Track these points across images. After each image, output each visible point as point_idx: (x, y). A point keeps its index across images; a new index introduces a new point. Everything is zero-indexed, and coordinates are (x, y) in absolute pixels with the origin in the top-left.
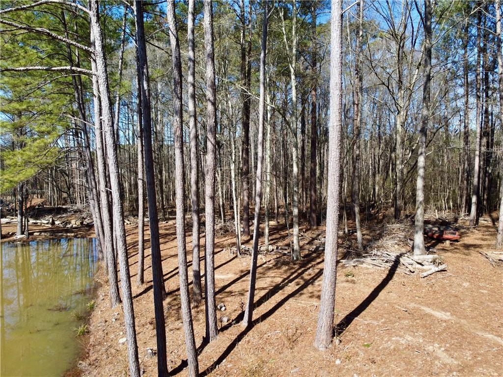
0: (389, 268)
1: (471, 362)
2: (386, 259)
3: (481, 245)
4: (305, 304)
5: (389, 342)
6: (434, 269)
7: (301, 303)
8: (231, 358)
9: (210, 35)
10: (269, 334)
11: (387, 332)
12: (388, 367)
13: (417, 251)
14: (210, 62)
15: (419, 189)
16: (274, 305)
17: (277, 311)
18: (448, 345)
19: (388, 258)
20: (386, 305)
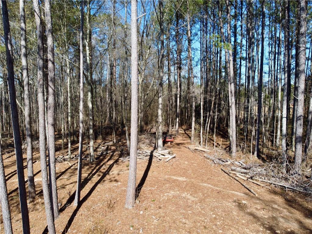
0: (148, 159)
1: (203, 198)
2: (146, 155)
3: (184, 143)
4: (109, 186)
5: (164, 197)
6: (170, 157)
7: (107, 186)
8: (74, 227)
9: (50, 17)
10: (94, 207)
11: (161, 192)
12: (168, 209)
13: (159, 149)
14: (51, 35)
15: (160, 116)
16: (89, 190)
17: (93, 193)
18: (190, 192)
19: (147, 154)
20: (154, 178)
